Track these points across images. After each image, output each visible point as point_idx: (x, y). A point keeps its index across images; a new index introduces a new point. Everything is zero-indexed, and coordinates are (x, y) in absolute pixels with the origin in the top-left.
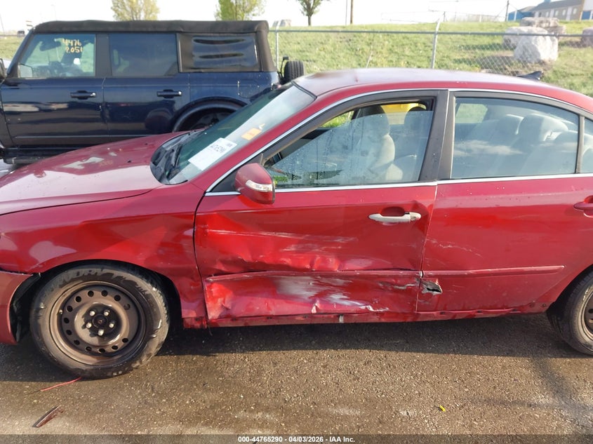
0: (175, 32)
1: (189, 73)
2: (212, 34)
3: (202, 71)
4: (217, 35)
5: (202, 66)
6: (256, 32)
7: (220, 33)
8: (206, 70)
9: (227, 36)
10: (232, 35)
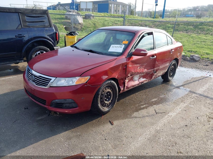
0: (18, 13)
1: (26, 28)
2: (32, 14)
3: (31, 27)
4: (34, 14)
5: (30, 26)
6: (47, 14)
7: (35, 14)
8: (32, 27)
9: (38, 15)
10: (39, 14)
